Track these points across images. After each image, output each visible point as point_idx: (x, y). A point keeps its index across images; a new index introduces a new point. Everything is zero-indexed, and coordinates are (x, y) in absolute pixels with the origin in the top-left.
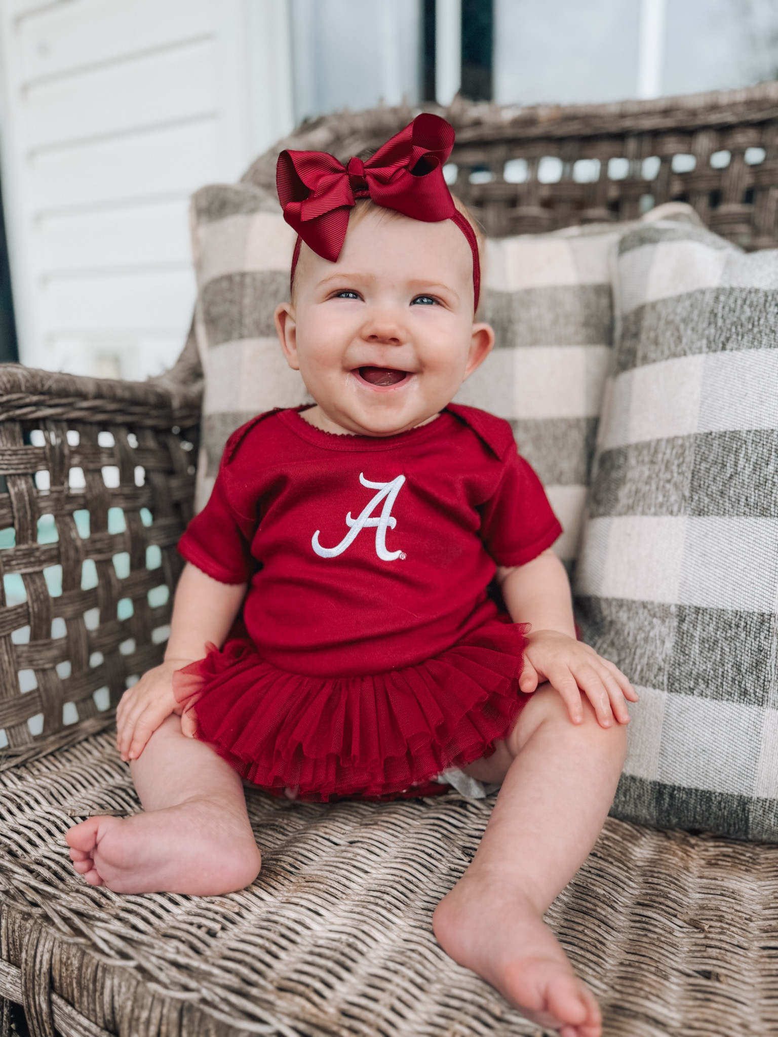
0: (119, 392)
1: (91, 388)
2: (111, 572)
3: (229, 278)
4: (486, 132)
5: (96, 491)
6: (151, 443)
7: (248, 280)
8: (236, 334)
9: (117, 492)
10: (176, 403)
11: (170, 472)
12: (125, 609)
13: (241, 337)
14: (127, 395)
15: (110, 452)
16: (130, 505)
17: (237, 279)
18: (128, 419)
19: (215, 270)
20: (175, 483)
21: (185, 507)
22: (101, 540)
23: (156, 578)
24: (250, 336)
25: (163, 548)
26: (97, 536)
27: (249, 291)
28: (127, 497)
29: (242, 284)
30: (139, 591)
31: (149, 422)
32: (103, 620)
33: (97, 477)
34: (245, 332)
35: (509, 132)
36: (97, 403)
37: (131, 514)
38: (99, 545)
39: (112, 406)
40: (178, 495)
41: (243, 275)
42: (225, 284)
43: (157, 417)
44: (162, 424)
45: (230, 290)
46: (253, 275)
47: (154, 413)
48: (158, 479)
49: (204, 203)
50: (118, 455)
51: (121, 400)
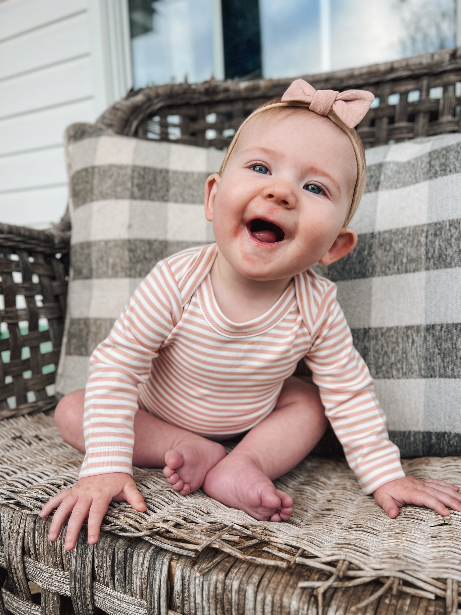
0: (22, 232)
1: (6, 228)
2: (17, 330)
3: (86, 170)
4: (232, 95)
5: (8, 284)
6: (41, 261)
7: (96, 170)
8: (88, 199)
9: (21, 286)
10: (57, 241)
11: (53, 278)
12: (26, 353)
13: (92, 200)
14: (27, 233)
15: (17, 263)
16: (28, 293)
17: (90, 170)
18: (27, 246)
19: (78, 166)
20: (55, 284)
21: (61, 298)
22: (11, 312)
23: (45, 337)
24: (97, 199)
25: (50, 320)
26: (9, 309)
27: (97, 176)
28: (27, 289)
29: (93, 173)
30: (35, 343)
31: (40, 249)
32: (12, 357)
33: (9, 277)
34: (94, 198)
35: (244, 95)
36: (10, 236)
37: (30, 299)
38: (10, 315)
39: (18, 239)
40: (58, 291)
41: (93, 168)
42: (84, 173)
43: (45, 247)
44: (48, 251)
45: (86, 176)
46: (99, 167)
47: (43, 244)
48: (46, 281)
49: (72, 133)
50: (21, 265)
51: (24, 236)
